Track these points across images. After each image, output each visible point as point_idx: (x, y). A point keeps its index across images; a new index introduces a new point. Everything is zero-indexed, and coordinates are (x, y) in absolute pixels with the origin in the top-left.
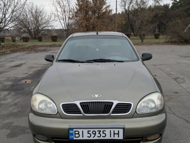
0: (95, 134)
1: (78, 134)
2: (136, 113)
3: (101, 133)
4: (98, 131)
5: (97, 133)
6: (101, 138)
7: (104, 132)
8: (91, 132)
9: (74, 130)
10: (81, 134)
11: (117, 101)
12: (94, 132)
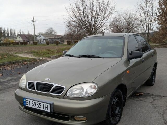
0: (36, 104)
1: (28, 102)
2: (66, 95)
3: (39, 104)
4: (37, 103)
5: (37, 104)
6: (39, 108)
7: (40, 104)
8: (33, 103)
9: (26, 99)
10: (29, 102)
11: (57, 84)
12: (35, 103)
